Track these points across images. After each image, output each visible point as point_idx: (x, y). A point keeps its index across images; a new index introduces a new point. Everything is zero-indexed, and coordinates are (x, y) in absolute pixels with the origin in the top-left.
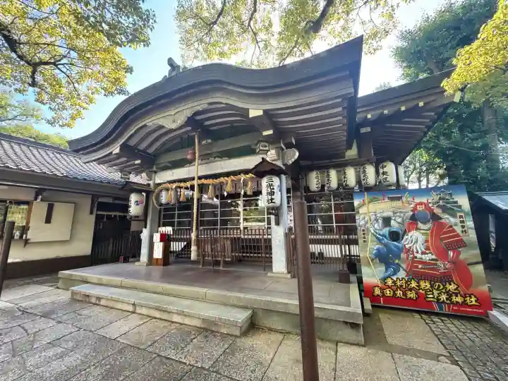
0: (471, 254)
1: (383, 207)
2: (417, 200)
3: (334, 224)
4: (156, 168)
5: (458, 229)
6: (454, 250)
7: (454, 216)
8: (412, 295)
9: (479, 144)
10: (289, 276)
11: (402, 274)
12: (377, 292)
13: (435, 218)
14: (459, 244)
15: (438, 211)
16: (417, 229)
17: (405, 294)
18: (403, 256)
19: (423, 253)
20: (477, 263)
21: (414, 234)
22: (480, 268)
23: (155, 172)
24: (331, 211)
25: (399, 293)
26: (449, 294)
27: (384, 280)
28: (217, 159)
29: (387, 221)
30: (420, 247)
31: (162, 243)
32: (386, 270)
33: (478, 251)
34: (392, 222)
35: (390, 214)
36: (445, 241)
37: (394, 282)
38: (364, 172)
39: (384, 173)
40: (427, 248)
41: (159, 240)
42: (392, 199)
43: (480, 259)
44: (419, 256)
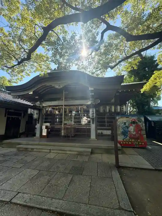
0: (144, 132)
1: (124, 120)
2: (133, 118)
3: (106, 124)
4: (43, 100)
5: (141, 126)
6: (140, 131)
7: (140, 123)
8: (130, 143)
9: (146, 100)
10: (96, 140)
11: (128, 138)
12: (122, 143)
13: (136, 123)
14: (141, 130)
15: (137, 121)
16: (132, 126)
17: (128, 143)
18: (129, 133)
19: (133, 132)
20: (144, 134)
21: (131, 127)
22: (145, 135)
23: (43, 102)
24: (105, 119)
25: (127, 143)
26: (139, 142)
27: (123, 139)
28: (70, 99)
29: (125, 123)
30: (132, 130)
31: (46, 130)
32: (124, 137)
33: (145, 132)
34: (126, 124)
35: (126, 121)
36: (138, 129)
37: (126, 140)
38: (117, 108)
39: (122, 109)
40: (134, 131)
41: (45, 128)
42: (126, 117)
43: (145, 134)
44: (132, 133)
